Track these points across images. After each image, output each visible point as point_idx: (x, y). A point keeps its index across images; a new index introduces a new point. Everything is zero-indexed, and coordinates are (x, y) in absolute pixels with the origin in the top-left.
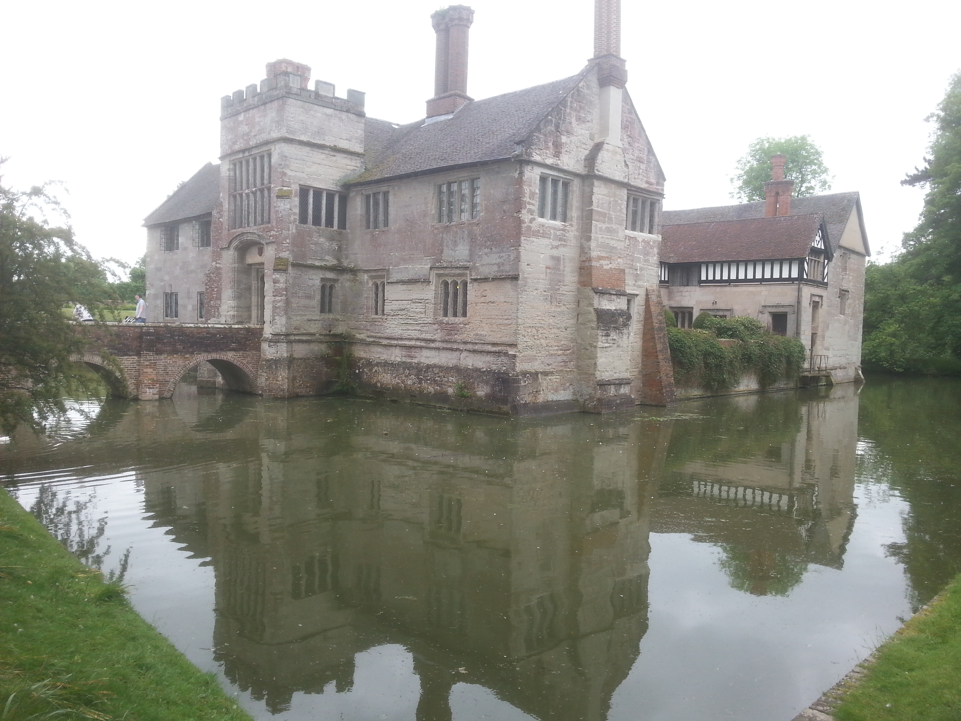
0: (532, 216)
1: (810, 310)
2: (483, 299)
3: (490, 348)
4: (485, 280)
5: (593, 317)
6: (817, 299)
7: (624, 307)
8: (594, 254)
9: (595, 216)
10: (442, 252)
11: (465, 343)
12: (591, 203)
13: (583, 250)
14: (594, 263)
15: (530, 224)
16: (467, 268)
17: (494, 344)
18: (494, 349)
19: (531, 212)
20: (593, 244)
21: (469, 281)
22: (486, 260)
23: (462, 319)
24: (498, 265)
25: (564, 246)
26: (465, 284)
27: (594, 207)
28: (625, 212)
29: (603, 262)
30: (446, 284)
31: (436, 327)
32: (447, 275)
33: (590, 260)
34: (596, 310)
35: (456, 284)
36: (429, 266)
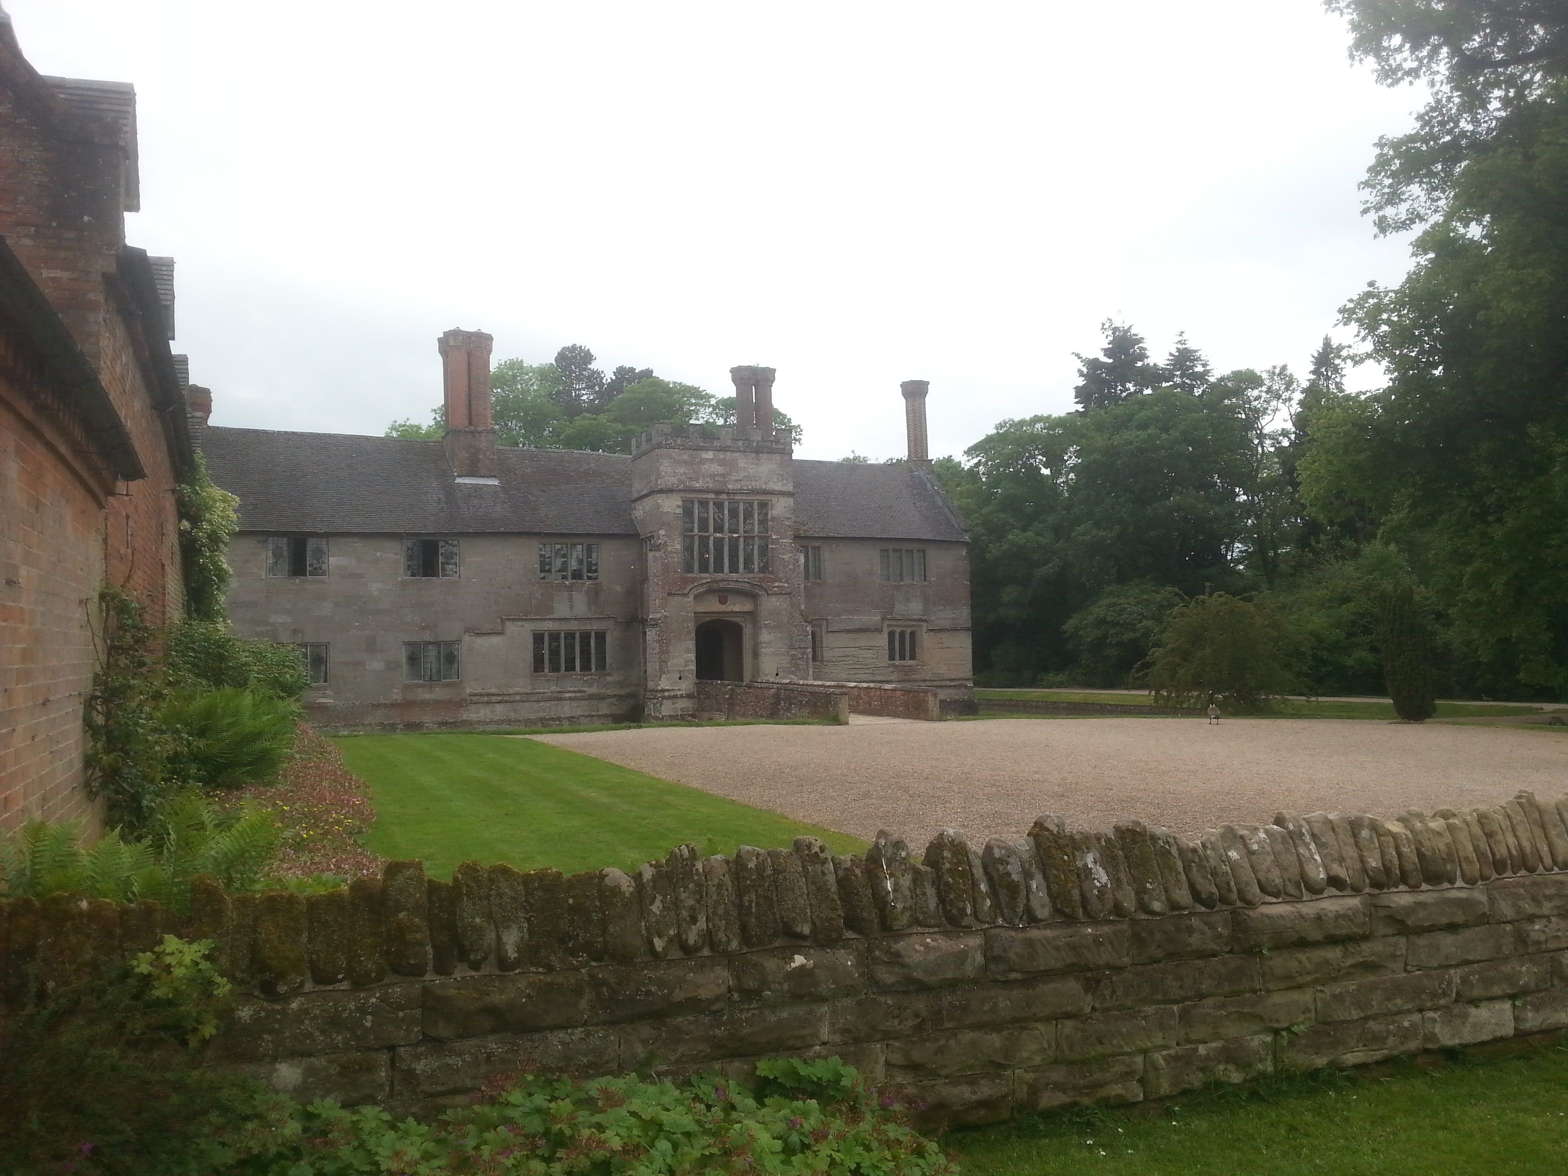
2: (939, 646)
3: (948, 683)
4: (941, 630)
10: (893, 606)
11: (925, 681)
16: (921, 620)
17: (952, 680)
18: (953, 684)
22: (940, 615)
24: (953, 619)
26: (912, 634)
30: (893, 633)
31: (891, 669)
32: (895, 626)
35: (902, 634)
36: (879, 618)
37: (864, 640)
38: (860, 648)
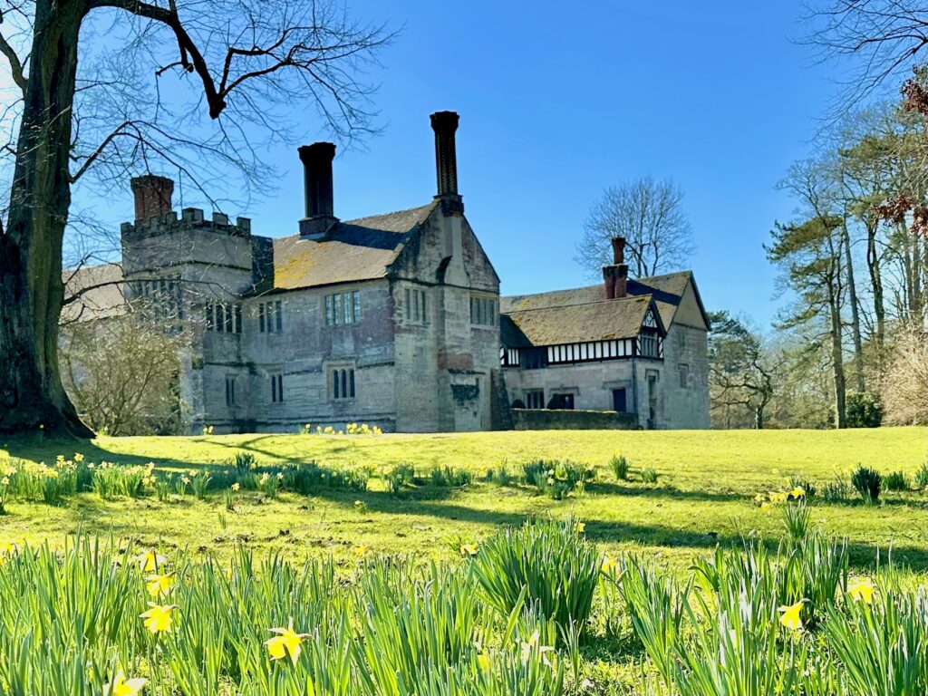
0: (401, 318)
1: (647, 384)
2: (367, 382)
3: (375, 417)
4: (369, 366)
5: (450, 391)
6: (653, 374)
7: (474, 383)
8: (448, 343)
9: (447, 315)
10: (331, 348)
12: (443, 305)
13: (440, 341)
14: (448, 351)
15: (400, 324)
16: (353, 359)
17: (378, 414)
18: (378, 418)
19: (400, 315)
20: (447, 336)
21: (355, 368)
22: (368, 352)
23: (351, 399)
24: (378, 355)
25: (426, 339)
26: (352, 372)
27: (446, 308)
28: (469, 310)
29: (455, 349)
30: (336, 373)
31: (330, 406)
32: (336, 366)
33: (445, 348)
34: (452, 386)
35: (344, 372)
36: (321, 359)
37: (311, 380)
38: (307, 387)
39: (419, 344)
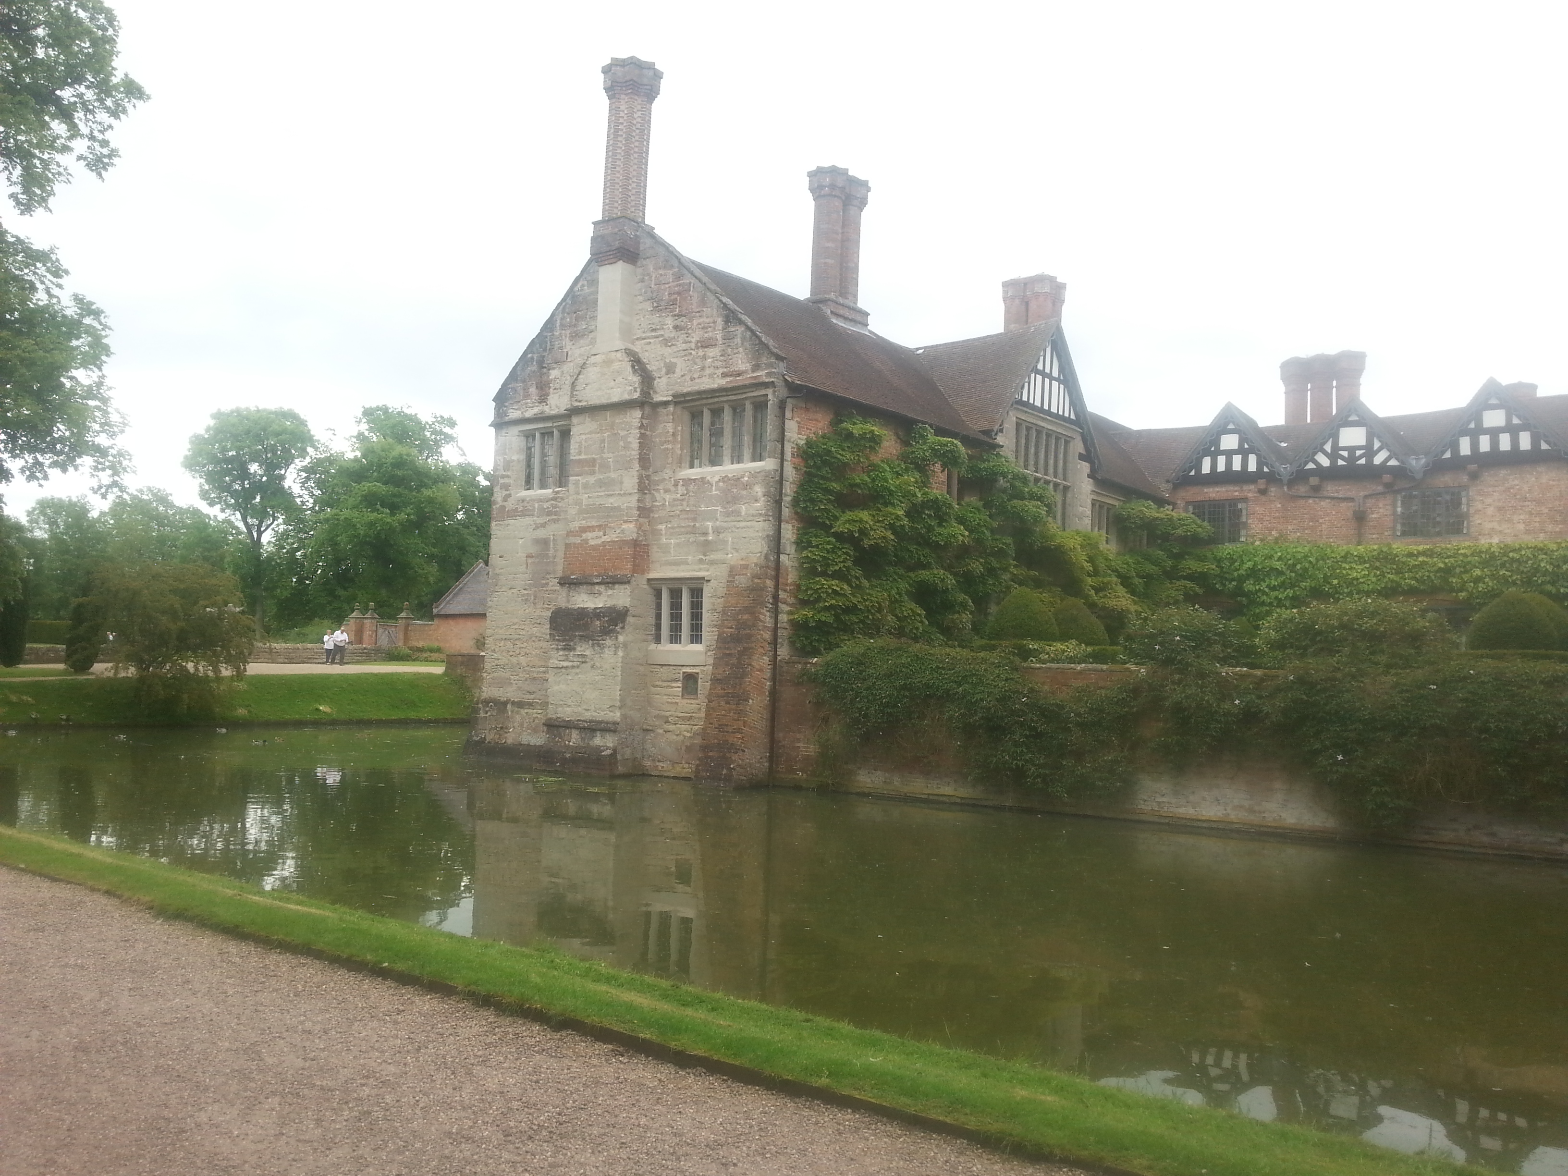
0: (508, 492)
7: (624, 602)
8: (574, 525)
9: (575, 469)
14: (570, 540)
15: (505, 504)
19: (505, 487)
20: (572, 511)
25: (555, 521)
27: (573, 455)
28: (636, 445)
29: (589, 535)
33: (569, 535)
39: (541, 533)
